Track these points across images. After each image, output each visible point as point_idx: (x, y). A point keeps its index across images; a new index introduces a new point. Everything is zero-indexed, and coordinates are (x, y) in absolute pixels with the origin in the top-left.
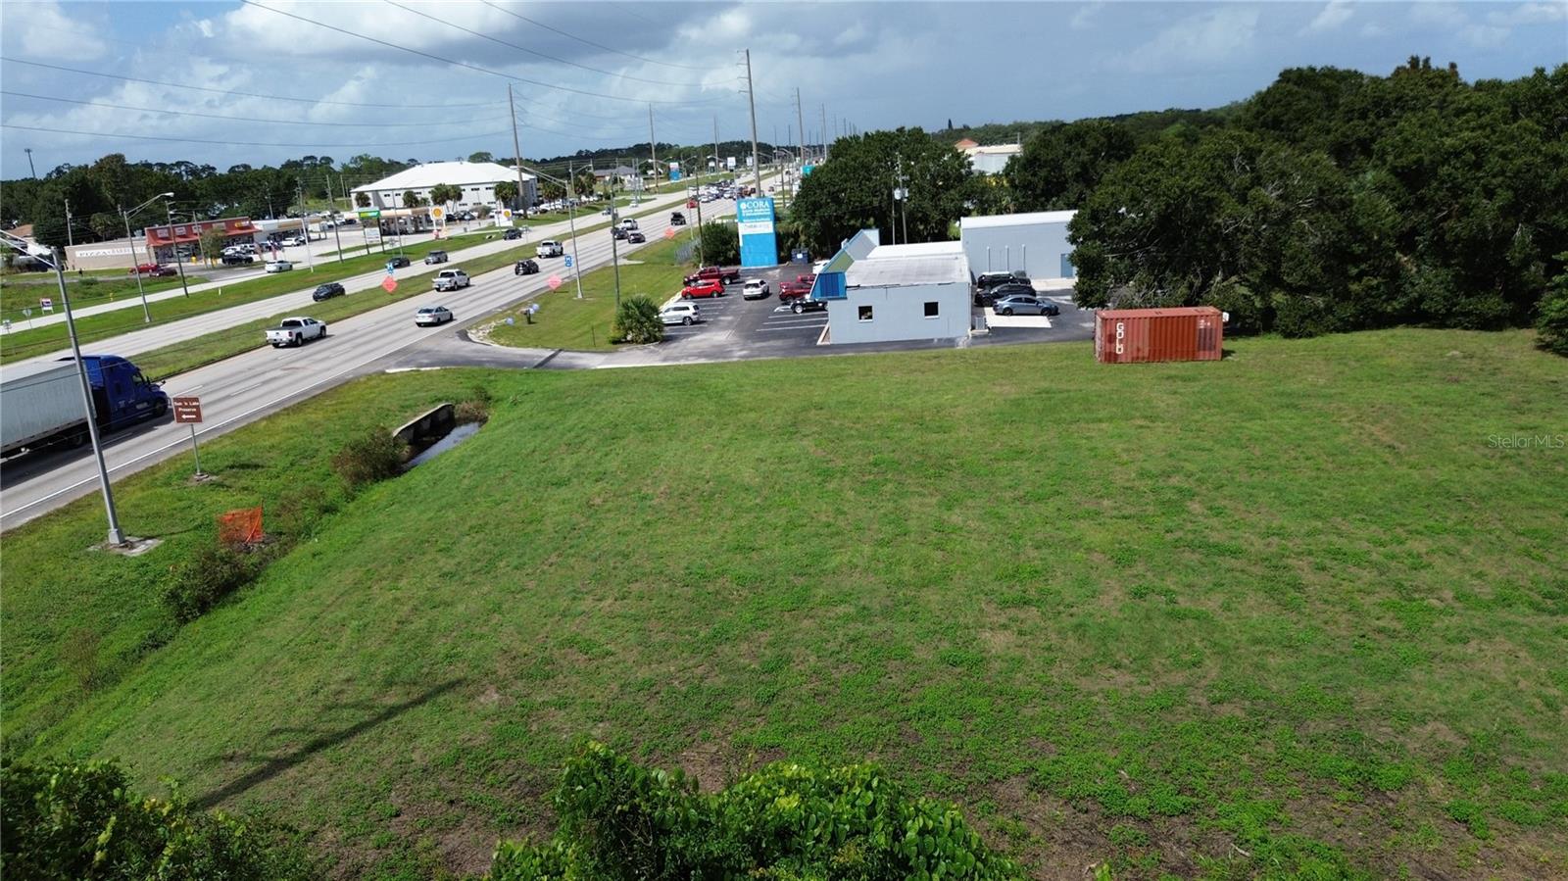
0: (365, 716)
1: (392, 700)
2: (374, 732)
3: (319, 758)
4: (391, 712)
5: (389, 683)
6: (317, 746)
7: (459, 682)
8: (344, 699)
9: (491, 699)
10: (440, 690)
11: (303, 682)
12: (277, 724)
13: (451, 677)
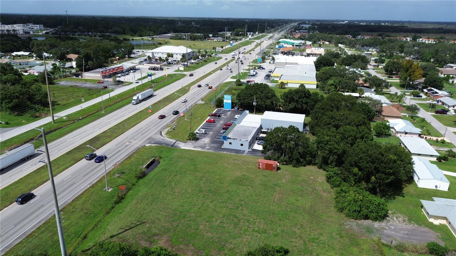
0: (135, 225)
1: (138, 224)
2: (136, 227)
3: (130, 230)
4: (138, 225)
5: (138, 221)
6: (130, 229)
7: (145, 222)
8: (133, 223)
9: (148, 225)
10: (143, 223)
11: (129, 219)
12: (127, 225)
13: (144, 221)
